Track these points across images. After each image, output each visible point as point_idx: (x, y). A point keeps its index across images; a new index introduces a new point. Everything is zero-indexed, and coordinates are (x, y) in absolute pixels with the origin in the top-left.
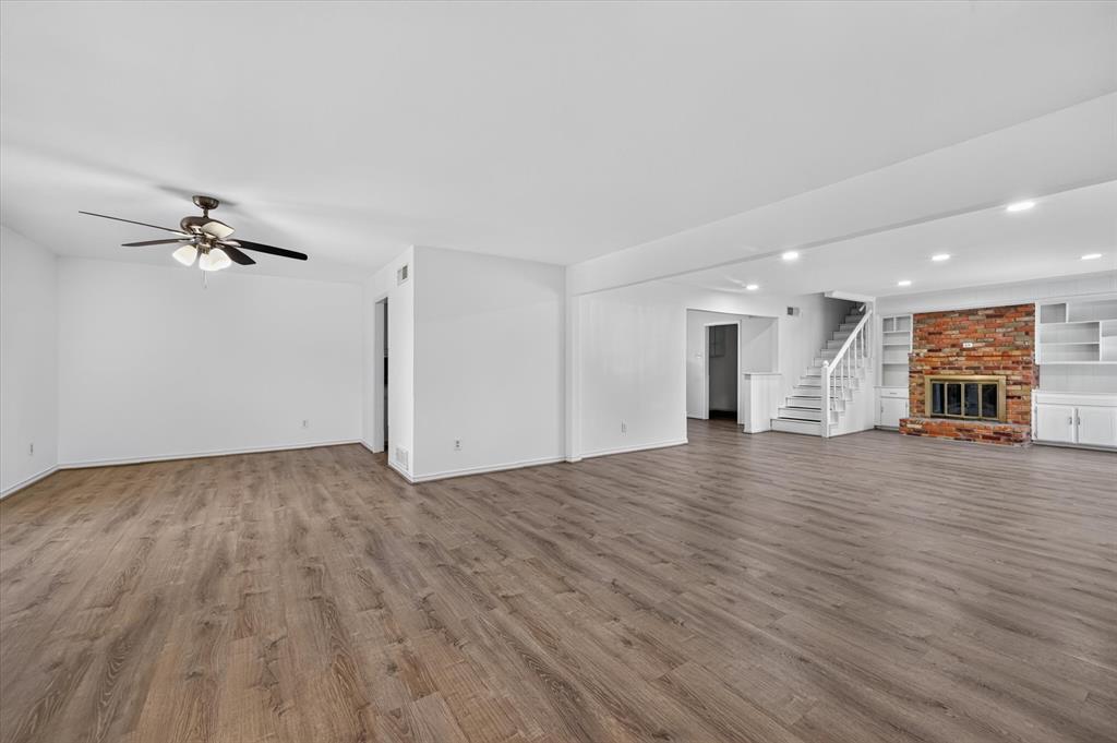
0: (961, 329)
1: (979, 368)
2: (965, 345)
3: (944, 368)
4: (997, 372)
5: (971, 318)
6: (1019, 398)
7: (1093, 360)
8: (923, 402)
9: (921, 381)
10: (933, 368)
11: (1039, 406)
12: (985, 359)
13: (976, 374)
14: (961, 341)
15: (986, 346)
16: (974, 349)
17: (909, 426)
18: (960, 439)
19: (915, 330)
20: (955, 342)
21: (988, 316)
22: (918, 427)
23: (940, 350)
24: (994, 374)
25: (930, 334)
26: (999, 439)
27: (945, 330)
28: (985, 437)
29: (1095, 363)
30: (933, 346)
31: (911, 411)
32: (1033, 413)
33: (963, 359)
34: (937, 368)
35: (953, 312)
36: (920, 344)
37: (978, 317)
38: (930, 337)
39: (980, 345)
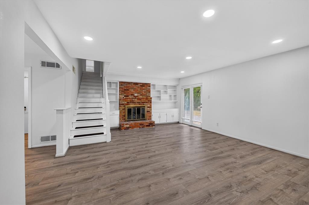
0: (134, 89)
1: (140, 103)
2: (135, 95)
3: (131, 103)
4: (144, 104)
5: (137, 85)
6: (149, 112)
7: (159, 100)
8: (125, 116)
9: (124, 108)
10: (128, 103)
11: (153, 114)
12: (142, 99)
13: (139, 105)
14: (134, 93)
15: (140, 95)
16: (137, 96)
17: (125, 126)
18: (140, 128)
19: (120, 88)
20: (132, 93)
21: (141, 86)
22: (128, 126)
23: (128, 96)
24: (144, 105)
25: (125, 90)
26: (150, 126)
27: (129, 89)
28: (147, 126)
29: (160, 101)
30: (125, 95)
31: (120, 119)
32: (152, 116)
33: (136, 99)
34: (129, 103)
35: (132, 83)
36: (122, 94)
37: (138, 86)
38: (125, 91)
39: (138, 95)
